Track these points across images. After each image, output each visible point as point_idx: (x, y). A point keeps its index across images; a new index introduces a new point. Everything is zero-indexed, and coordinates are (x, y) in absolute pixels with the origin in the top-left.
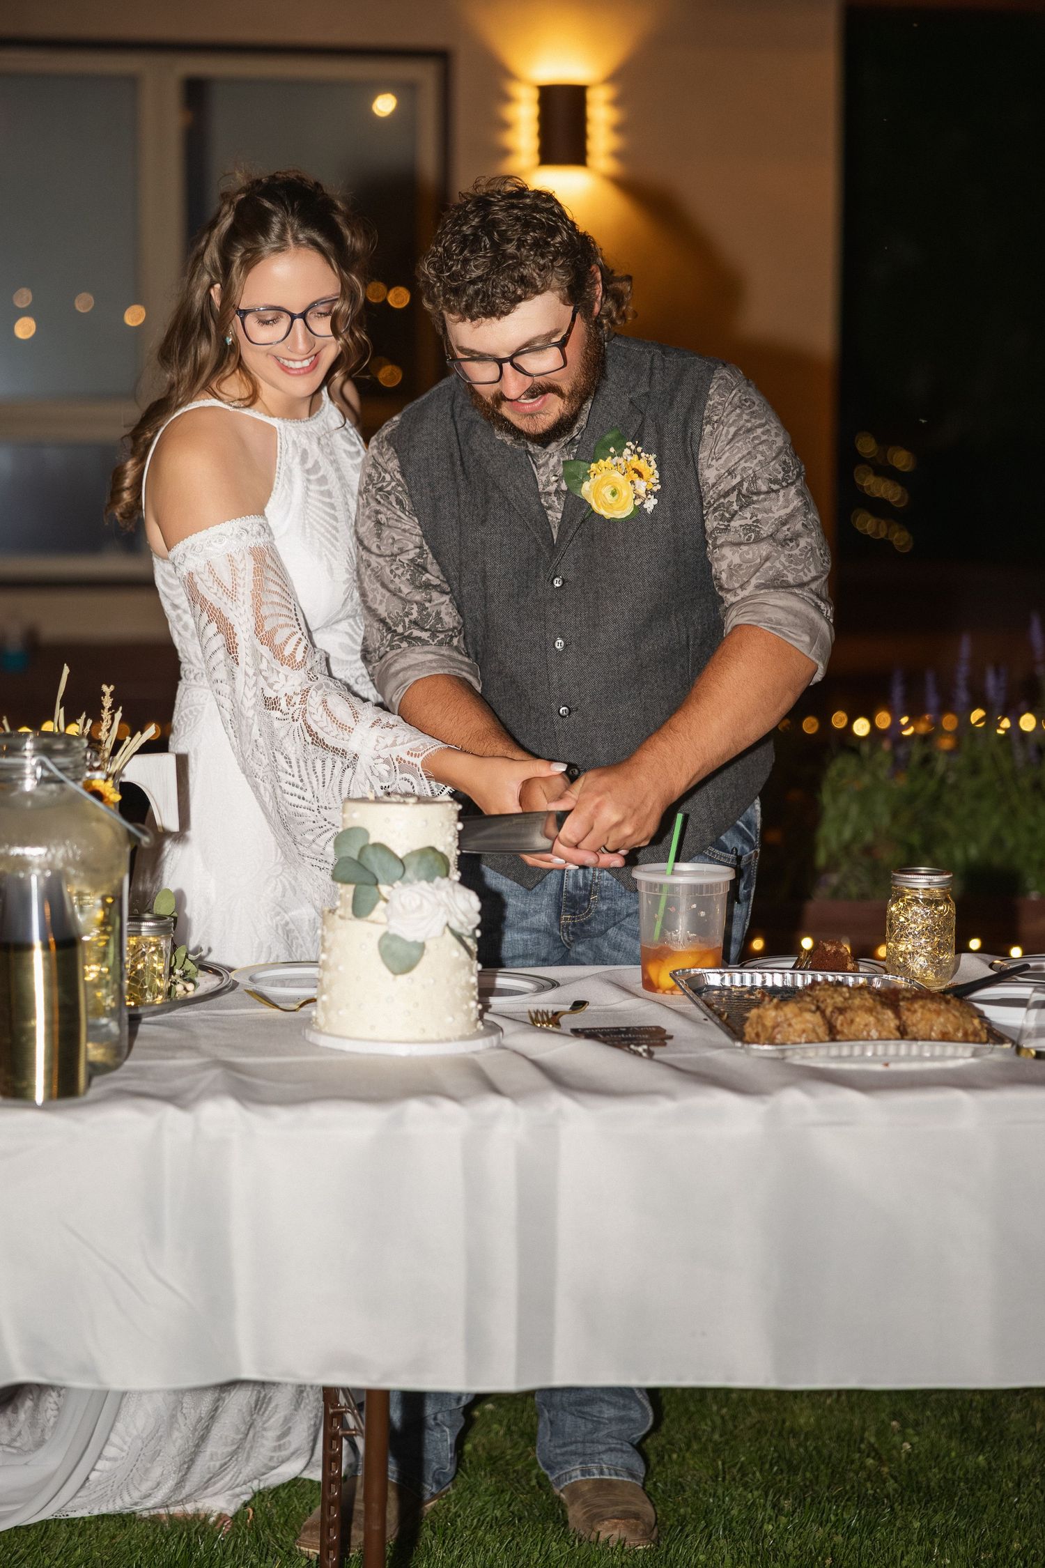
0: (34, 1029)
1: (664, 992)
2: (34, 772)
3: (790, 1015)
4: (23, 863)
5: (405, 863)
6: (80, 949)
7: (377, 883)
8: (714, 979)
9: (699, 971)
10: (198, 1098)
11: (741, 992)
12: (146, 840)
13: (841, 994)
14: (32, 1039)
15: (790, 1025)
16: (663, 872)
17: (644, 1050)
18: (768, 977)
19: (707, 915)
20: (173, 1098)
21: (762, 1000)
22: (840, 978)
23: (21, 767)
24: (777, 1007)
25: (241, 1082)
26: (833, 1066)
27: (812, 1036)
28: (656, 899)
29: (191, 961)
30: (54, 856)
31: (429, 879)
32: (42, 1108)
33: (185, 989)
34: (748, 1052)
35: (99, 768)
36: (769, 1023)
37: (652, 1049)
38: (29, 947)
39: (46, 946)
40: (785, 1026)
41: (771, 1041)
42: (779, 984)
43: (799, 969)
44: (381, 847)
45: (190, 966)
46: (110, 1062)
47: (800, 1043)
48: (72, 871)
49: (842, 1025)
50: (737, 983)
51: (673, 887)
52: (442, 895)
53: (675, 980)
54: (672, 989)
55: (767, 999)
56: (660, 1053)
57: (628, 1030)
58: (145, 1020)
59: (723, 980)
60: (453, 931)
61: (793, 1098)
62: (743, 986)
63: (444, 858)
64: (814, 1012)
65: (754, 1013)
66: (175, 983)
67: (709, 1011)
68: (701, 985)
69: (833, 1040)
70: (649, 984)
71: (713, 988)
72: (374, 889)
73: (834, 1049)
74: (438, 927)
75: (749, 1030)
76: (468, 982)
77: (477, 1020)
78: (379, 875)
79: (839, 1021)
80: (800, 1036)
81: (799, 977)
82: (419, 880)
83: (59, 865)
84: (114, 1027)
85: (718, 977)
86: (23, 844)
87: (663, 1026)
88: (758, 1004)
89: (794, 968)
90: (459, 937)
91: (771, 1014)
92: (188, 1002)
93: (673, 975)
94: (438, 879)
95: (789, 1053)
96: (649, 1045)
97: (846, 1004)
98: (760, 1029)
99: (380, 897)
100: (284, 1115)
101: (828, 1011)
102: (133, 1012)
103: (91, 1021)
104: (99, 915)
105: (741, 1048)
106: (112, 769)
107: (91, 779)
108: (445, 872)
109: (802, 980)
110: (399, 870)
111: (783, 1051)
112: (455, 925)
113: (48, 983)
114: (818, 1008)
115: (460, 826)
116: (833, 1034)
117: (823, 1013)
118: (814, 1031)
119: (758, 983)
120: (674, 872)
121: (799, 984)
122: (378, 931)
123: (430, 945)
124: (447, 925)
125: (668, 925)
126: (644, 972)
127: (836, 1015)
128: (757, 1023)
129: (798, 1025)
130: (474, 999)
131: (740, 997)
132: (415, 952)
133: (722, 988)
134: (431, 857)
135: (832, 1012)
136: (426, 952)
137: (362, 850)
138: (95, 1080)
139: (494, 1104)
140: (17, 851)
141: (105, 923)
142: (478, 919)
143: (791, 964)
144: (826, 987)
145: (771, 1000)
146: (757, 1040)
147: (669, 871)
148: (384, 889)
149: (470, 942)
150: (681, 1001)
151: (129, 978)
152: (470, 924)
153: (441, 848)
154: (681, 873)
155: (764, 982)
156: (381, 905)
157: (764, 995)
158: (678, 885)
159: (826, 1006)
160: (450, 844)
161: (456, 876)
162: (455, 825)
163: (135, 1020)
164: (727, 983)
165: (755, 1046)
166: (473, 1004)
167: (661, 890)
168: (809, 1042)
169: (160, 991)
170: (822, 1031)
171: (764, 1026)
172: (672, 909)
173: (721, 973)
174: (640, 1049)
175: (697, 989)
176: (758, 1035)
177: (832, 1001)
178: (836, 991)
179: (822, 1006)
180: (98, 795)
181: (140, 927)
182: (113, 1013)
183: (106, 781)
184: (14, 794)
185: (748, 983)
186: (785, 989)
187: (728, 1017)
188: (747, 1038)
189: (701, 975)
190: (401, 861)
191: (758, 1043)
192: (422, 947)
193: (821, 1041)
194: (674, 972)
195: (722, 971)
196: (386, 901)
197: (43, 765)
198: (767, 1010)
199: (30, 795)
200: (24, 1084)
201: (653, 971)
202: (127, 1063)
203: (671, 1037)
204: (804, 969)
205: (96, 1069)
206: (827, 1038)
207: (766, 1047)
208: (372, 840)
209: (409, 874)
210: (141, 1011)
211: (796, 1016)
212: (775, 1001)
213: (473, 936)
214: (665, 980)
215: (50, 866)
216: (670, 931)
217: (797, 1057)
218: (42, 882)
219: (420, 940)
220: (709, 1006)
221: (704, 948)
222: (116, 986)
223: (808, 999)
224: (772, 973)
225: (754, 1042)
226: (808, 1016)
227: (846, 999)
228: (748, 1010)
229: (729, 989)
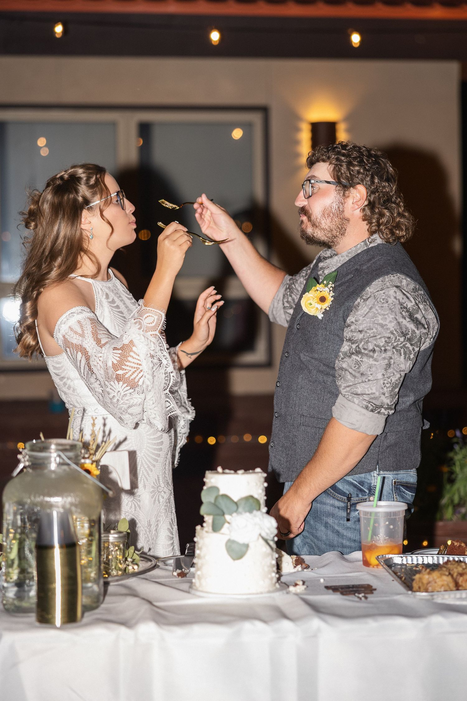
0: (55, 589)
1: (373, 567)
2: (55, 460)
3: (435, 577)
4: (51, 506)
5: (238, 503)
6: (78, 549)
7: (223, 514)
8: (397, 559)
9: (390, 556)
10: (136, 623)
11: (411, 566)
12: (111, 493)
13: (461, 566)
14: (54, 593)
15: (436, 582)
16: (372, 506)
17: (363, 596)
18: (425, 558)
19: (394, 528)
20: (124, 623)
21: (422, 570)
22: (462, 559)
23: (48, 458)
24: (429, 573)
25: (158, 613)
26: (458, 603)
27: (447, 588)
28: (368, 520)
29: (137, 554)
30: (65, 502)
31: (250, 511)
32: (60, 629)
33: (133, 568)
34: (415, 596)
35: (88, 458)
36: (425, 581)
37: (367, 595)
38: (52, 547)
39: (61, 547)
40: (433, 583)
41: (426, 591)
42: (431, 563)
43: (441, 554)
44: (225, 496)
45: (136, 557)
46: (94, 605)
47: (441, 591)
48: (73, 509)
49: (462, 582)
50: (410, 562)
51: (376, 513)
52: (257, 520)
53: (378, 561)
54: (377, 565)
55: (424, 570)
56: (371, 597)
57: (353, 586)
58: (111, 584)
59: (402, 560)
60: (263, 538)
61: (437, 620)
62: (412, 564)
63: (257, 501)
64: (448, 576)
65: (417, 577)
66: (128, 565)
67: (395, 576)
68: (392, 563)
69: (458, 589)
70: (366, 563)
71: (398, 564)
72: (223, 517)
73: (458, 594)
74: (256, 535)
75: (415, 585)
76: (271, 564)
77: (276, 583)
78: (225, 510)
79: (460, 580)
80: (441, 588)
81: (441, 559)
82: (246, 512)
83: (68, 506)
84: (96, 588)
85: (401, 559)
86: (50, 496)
87: (371, 584)
88: (419, 572)
89: (438, 554)
90: (266, 541)
91: (426, 577)
92: (135, 574)
93: (377, 558)
94: (255, 512)
95: (435, 597)
96: (365, 593)
97: (464, 571)
98: (420, 585)
99: (225, 521)
100: (179, 631)
101: (455, 575)
102: (106, 580)
103: (84, 585)
104: (87, 531)
105: (412, 594)
106: (95, 458)
107: (85, 463)
108: (258, 508)
109: (442, 560)
110: (235, 508)
111: (432, 596)
112: (264, 535)
113: (63, 565)
114: (450, 574)
115: (266, 485)
116: (457, 587)
117: (452, 576)
118: (448, 585)
119: (420, 562)
120: (377, 506)
121: (441, 562)
122: (226, 538)
123: (250, 545)
124: (260, 535)
125: (375, 533)
126: (364, 556)
127: (458, 577)
128: (419, 581)
129: (440, 582)
130: (274, 572)
131: (411, 569)
132: (244, 549)
133: (402, 565)
134: (251, 500)
135: (457, 575)
136: (249, 548)
137: (216, 498)
138: (86, 614)
139: (286, 624)
140: (48, 499)
141: (91, 534)
142: (276, 532)
143: (437, 552)
144: (454, 563)
145: (426, 570)
146: (419, 590)
147: (375, 505)
148: (228, 517)
149: (272, 543)
150: (382, 571)
151: (104, 563)
152: (272, 534)
153: (256, 496)
154: (381, 506)
155: (423, 561)
156: (226, 525)
157: (423, 567)
158: (379, 512)
159: (454, 573)
160: (261, 494)
161: (264, 509)
162: (263, 484)
163: (106, 584)
164: (405, 562)
165: (418, 593)
166: (274, 575)
167: (371, 515)
168: (445, 591)
169: (120, 570)
170: (452, 585)
171: (422, 583)
172: (376, 525)
173: (402, 557)
174: (361, 596)
175: (389, 564)
176: (419, 588)
177: (456, 570)
178: (458, 565)
179: (452, 572)
180: (88, 472)
181: (108, 537)
182: (96, 581)
183: (92, 464)
184: (46, 471)
185: (415, 562)
186: (434, 565)
187: (405, 579)
188: (414, 589)
189: (391, 558)
190: (236, 503)
191: (420, 591)
192: (247, 546)
193: (451, 590)
194: (378, 557)
195: (402, 556)
196: (229, 523)
197: (59, 456)
198: (424, 575)
199: (54, 472)
200: (50, 616)
201: (368, 556)
202: (103, 606)
203: (375, 590)
204: (443, 554)
205: (87, 609)
206: (454, 589)
207: (424, 594)
208: (221, 492)
209: (240, 509)
210: (110, 579)
211: (438, 578)
212: (428, 570)
213: (273, 540)
214: (373, 561)
215: (63, 507)
216: (376, 536)
217: (440, 598)
218: (59, 515)
219: (246, 542)
220: (395, 573)
221: (394, 544)
222: (97, 567)
223: (444, 569)
224: (427, 557)
225: (417, 591)
226: (445, 578)
227: (464, 569)
228: (415, 575)
229: (406, 565)
